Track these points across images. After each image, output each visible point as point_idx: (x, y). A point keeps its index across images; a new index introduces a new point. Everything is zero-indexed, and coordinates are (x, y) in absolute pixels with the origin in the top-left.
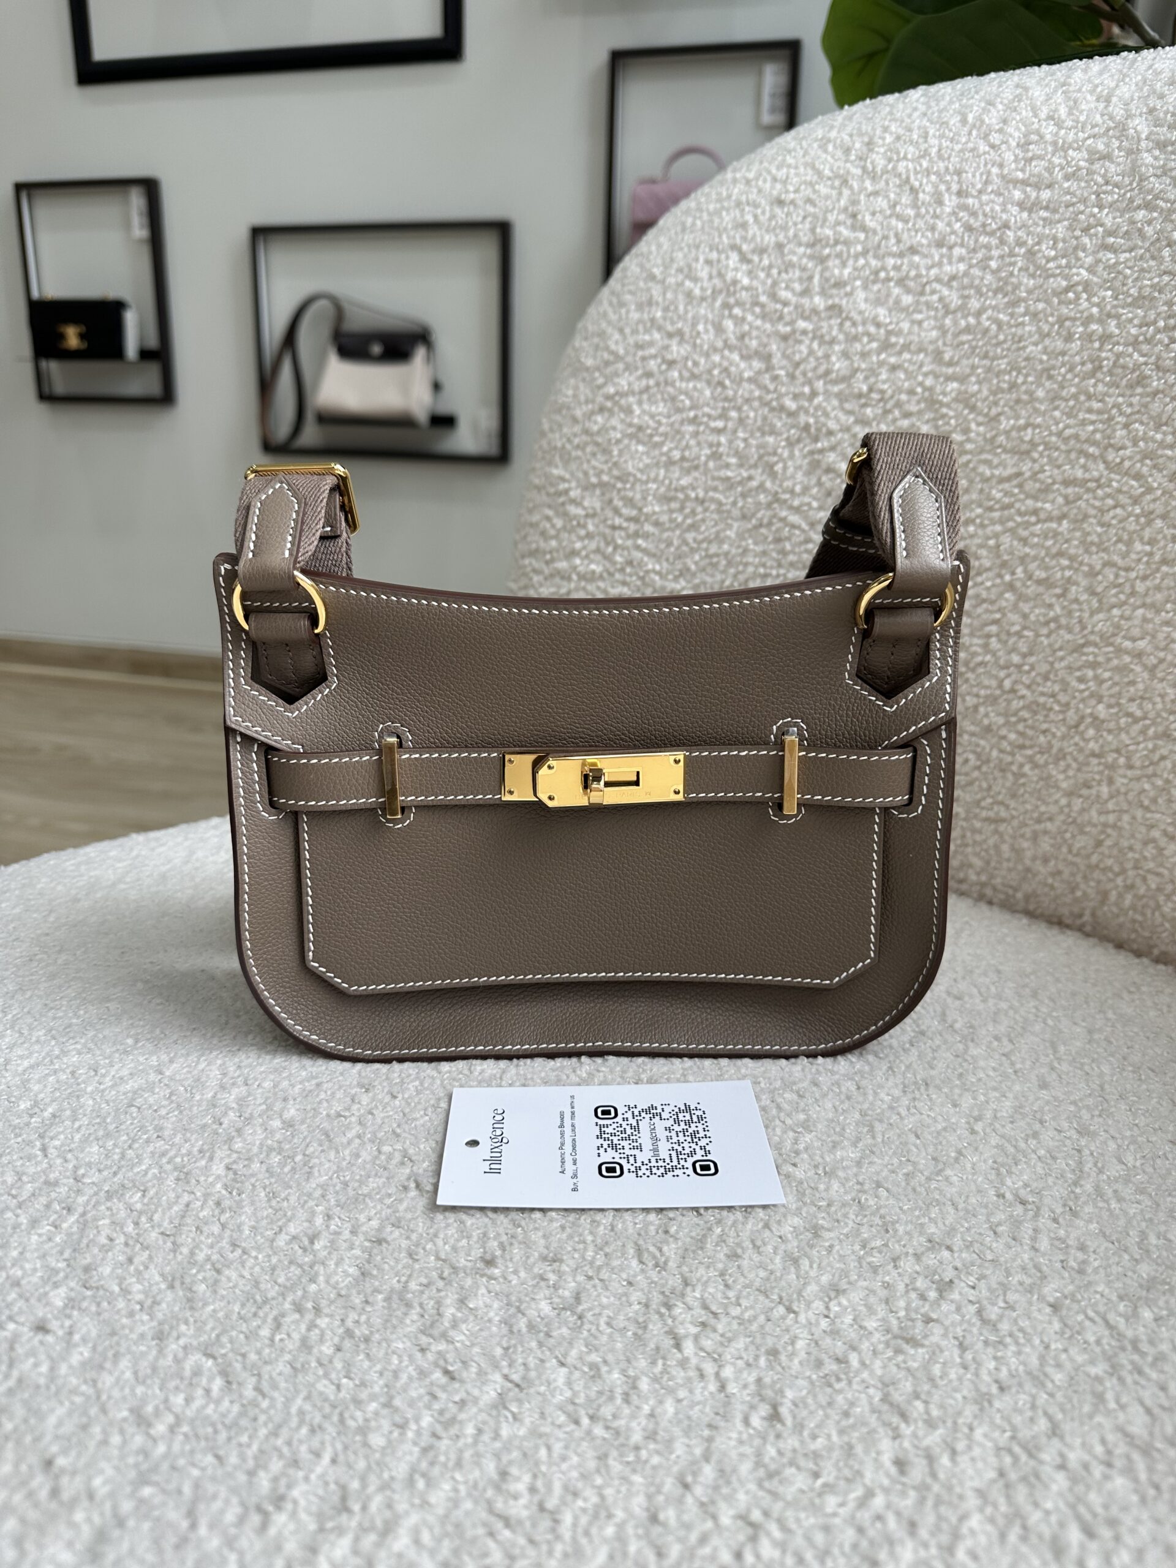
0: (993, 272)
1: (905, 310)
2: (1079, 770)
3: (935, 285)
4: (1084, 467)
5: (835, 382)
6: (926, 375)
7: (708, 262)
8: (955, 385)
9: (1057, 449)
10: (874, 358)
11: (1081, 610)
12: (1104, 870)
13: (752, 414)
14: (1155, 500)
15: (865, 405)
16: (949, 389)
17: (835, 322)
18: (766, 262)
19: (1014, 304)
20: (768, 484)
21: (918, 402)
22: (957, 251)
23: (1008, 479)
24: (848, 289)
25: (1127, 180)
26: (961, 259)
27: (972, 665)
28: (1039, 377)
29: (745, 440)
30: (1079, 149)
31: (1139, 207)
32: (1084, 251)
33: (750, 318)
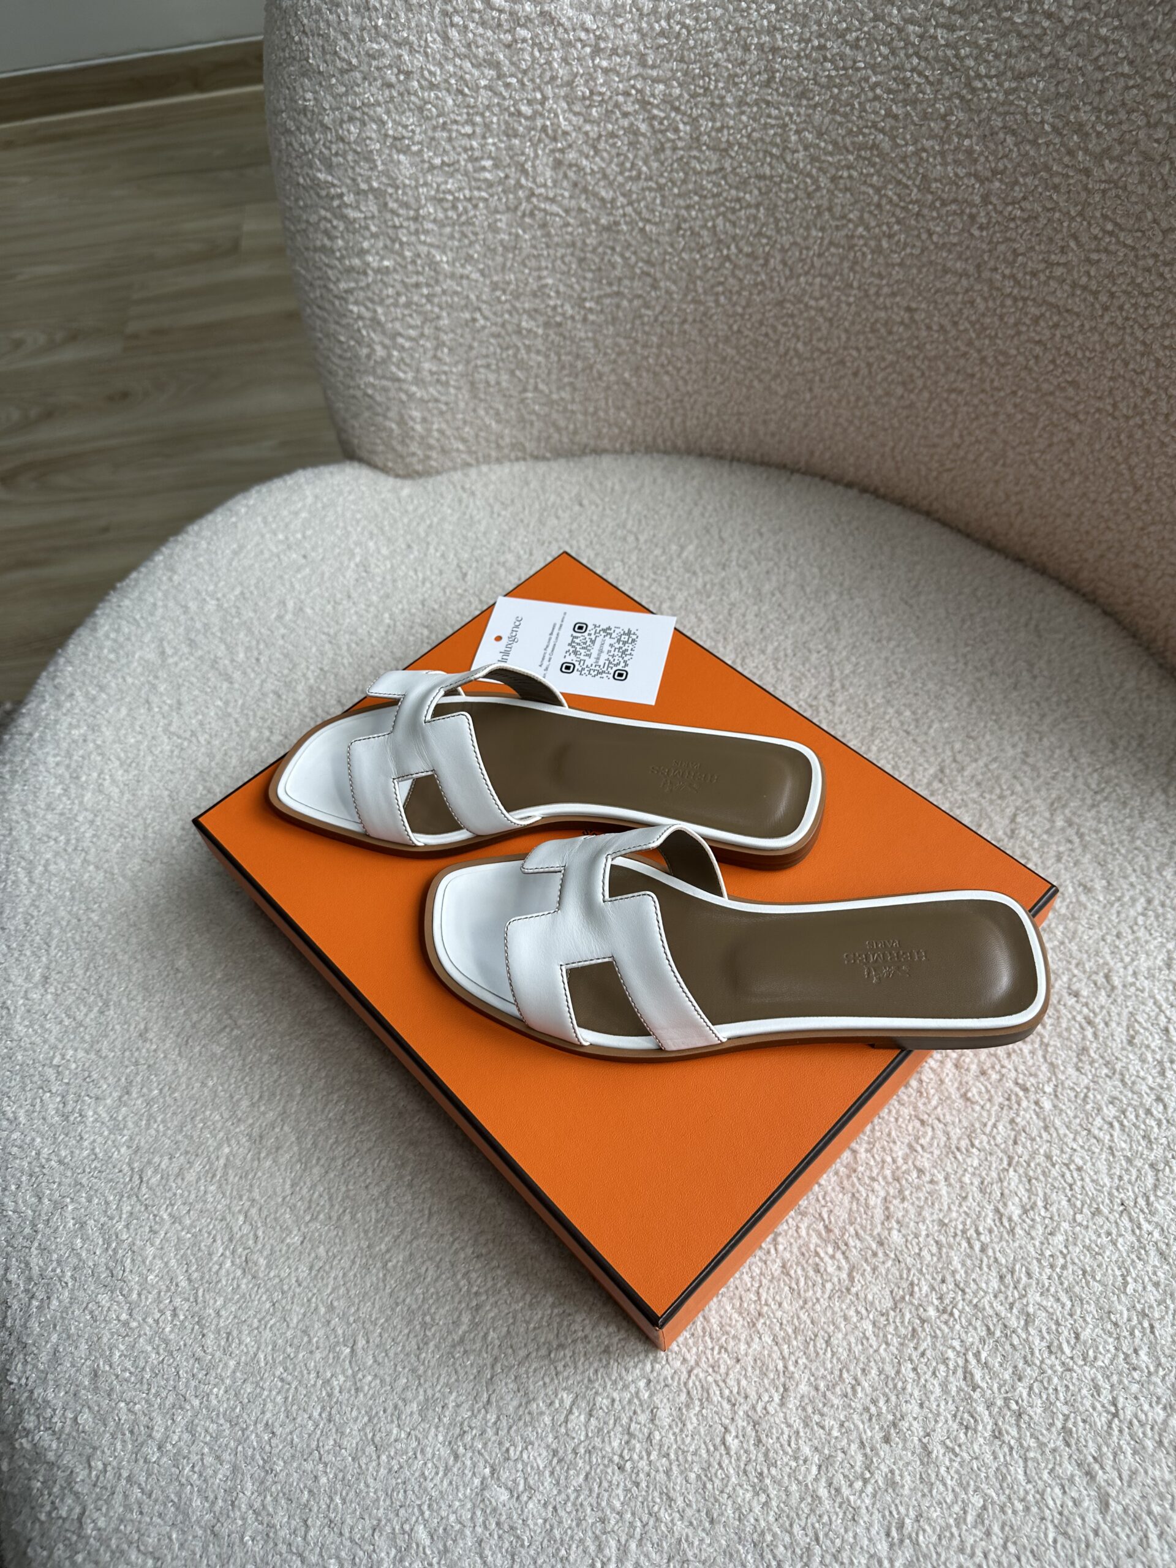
4: (770, 164)
5: (562, 86)
8: (661, 87)
9: (749, 149)
10: (590, 63)
13: (495, 120)
15: (590, 106)
16: (656, 91)
17: (549, 29)
20: (523, 181)
21: (633, 103)
28: (727, 82)
29: (494, 144)
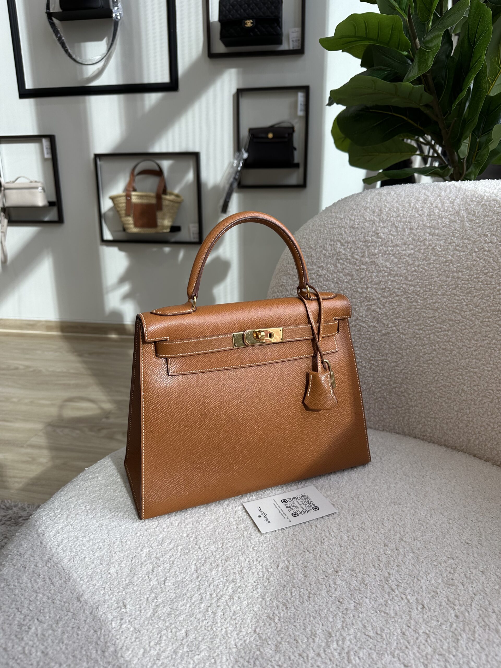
0: (423, 254)
1: (396, 263)
2: (460, 405)
3: (404, 256)
5: (375, 284)
6: (403, 284)
7: (330, 245)
10: (386, 278)
11: (457, 358)
12: (469, 433)
14: (477, 328)
16: (410, 289)
17: (373, 266)
18: (350, 246)
19: (430, 264)
21: (401, 292)
22: (411, 246)
23: (431, 318)
24: (377, 256)
25: (461, 230)
26: (412, 249)
27: (424, 372)
28: (439, 287)
30: (446, 218)
31: (465, 239)
32: (450, 250)
33: (346, 263)
